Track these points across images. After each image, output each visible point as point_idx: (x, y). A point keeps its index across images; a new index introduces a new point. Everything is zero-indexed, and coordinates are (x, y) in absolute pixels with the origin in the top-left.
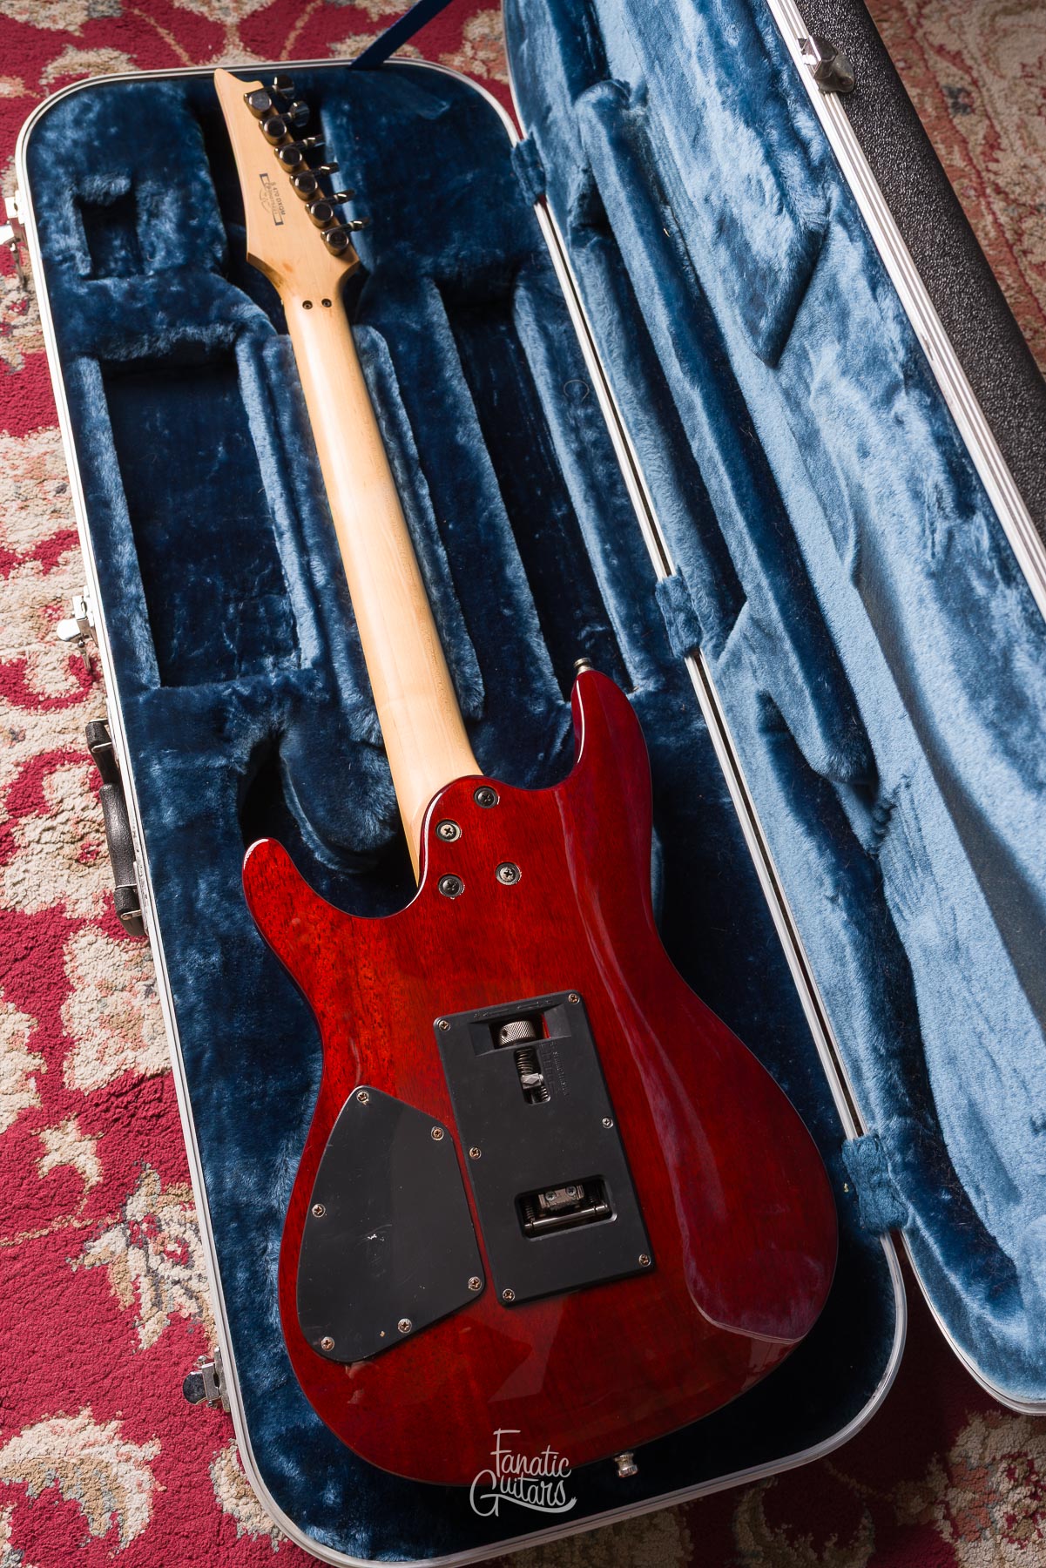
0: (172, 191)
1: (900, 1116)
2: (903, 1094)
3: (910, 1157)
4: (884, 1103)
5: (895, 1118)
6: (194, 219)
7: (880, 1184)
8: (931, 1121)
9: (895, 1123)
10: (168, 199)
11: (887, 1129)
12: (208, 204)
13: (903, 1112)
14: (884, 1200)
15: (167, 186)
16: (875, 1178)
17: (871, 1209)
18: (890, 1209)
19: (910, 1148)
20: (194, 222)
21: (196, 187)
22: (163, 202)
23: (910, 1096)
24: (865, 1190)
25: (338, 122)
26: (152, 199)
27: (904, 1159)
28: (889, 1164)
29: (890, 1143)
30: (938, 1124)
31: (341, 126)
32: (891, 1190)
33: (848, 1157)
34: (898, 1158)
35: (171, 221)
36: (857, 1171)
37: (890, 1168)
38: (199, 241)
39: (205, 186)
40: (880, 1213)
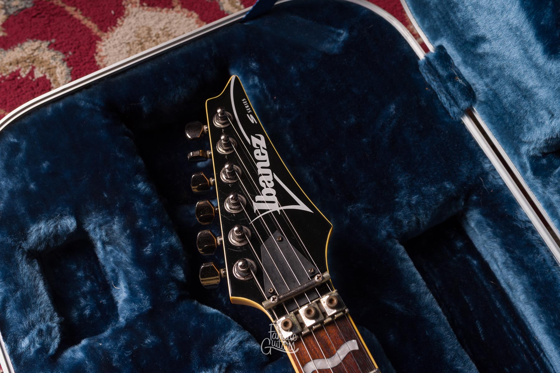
0: (117, 217)
6: (146, 245)
10: (115, 227)
12: (155, 222)
15: (112, 214)
20: (148, 250)
21: (139, 205)
22: (111, 230)
25: (251, 83)
26: (100, 229)
31: (255, 86)
35: (125, 251)
38: (159, 272)
39: (146, 199)
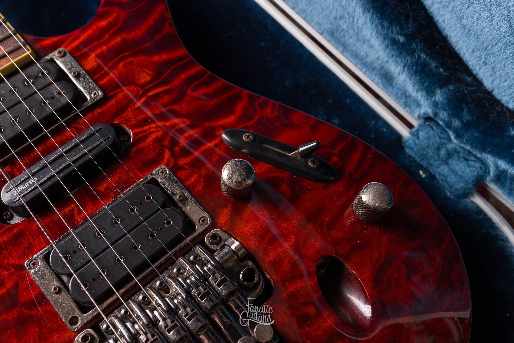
1: (441, 87)
2: (436, 67)
3: (466, 116)
4: (423, 84)
5: (438, 91)
7: (449, 155)
8: (469, 79)
9: (439, 96)
11: (435, 104)
13: (443, 83)
14: (459, 166)
16: (443, 152)
17: (452, 179)
18: (468, 170)
19: (463, 109)
23: (442, 65)
24: (438, 167)
27: (462, 122)
28: (451, 133)
29: (443, 115)
30: (475, 78)
32: (461, 155)
33: (412, 149)
34: (456, 123)
36: (425, 155)
37: (452, 137)
40: (461, 177)
